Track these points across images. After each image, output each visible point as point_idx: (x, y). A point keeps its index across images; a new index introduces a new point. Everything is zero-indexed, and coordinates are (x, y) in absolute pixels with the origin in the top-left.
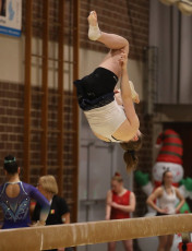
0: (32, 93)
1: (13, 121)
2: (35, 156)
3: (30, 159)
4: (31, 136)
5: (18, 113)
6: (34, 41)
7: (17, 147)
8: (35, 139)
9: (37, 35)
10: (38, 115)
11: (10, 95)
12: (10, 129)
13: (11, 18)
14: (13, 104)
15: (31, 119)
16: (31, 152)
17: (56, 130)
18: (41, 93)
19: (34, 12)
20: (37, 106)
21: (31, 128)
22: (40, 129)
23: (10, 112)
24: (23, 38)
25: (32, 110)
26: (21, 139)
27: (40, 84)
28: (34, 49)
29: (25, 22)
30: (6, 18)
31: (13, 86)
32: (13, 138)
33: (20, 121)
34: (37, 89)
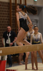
1: (6, 14)
2: (13, 25)
4: (12, 19)
5: (8, 11)
7: (8, 22)
8: (13, 20)
10: (14, 12)
12: (5, 17)
14: (6, 9)
15: (12, 13)
16: (12, 23)
18: (15, 5)
20: (13, 9)
21: (12, 16)
23: (5, 11)
25: (12, 10)
31: (6, 3)
32: (6, 19)
34: (13, 4)
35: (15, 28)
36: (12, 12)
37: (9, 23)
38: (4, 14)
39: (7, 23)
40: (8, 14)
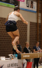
0: (39, 25)
3: (38, 38)
6: (39, 14)
9: (40, 13)
13: (34, 9)
19: (39, 7)
22: (40, 32)
26: (36, 34)
27: (40, 23)
28: (39, 15)
29: (37, 10)
30: (33, 9)
33: (36, 31)
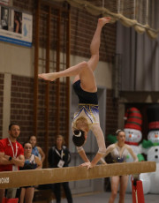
1: (26, 101)
2: (41, 124)
4: (38, 111)
5: (30, 96)
7: (29, 118)
8: (41, 113)
10: (43, 98)
11: (24, 85)
12: (24, 107)
14: (26, 90)
15: (38, 100)
16: (38, 121)
17: (55, 108)
18: (44, 83)
20: (42, 92)
21: (38, 106)
23: (24, 96)
24: (33, 47)
25: (38, 94)
31: (26, 78)
32: (26, 112)
35: (43, 131)
36: (39, 97)
37: (32, 121)
38: (21, 101)
39: (27, 120)
40: (31, 102)
